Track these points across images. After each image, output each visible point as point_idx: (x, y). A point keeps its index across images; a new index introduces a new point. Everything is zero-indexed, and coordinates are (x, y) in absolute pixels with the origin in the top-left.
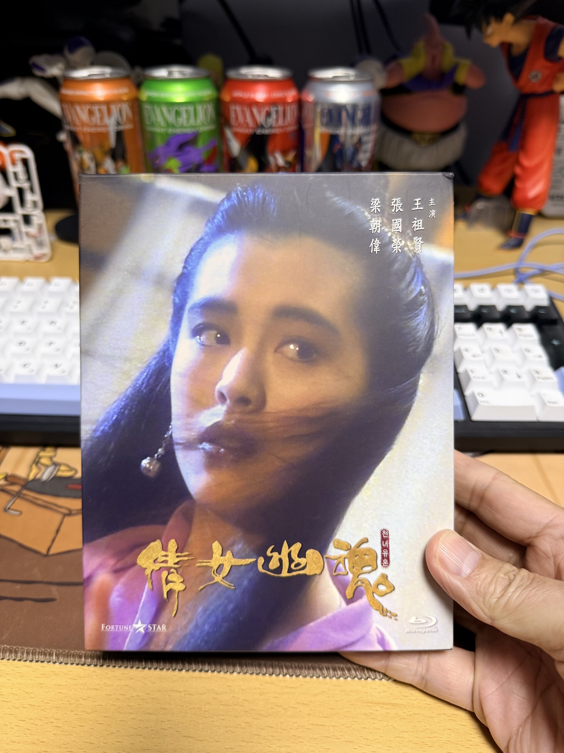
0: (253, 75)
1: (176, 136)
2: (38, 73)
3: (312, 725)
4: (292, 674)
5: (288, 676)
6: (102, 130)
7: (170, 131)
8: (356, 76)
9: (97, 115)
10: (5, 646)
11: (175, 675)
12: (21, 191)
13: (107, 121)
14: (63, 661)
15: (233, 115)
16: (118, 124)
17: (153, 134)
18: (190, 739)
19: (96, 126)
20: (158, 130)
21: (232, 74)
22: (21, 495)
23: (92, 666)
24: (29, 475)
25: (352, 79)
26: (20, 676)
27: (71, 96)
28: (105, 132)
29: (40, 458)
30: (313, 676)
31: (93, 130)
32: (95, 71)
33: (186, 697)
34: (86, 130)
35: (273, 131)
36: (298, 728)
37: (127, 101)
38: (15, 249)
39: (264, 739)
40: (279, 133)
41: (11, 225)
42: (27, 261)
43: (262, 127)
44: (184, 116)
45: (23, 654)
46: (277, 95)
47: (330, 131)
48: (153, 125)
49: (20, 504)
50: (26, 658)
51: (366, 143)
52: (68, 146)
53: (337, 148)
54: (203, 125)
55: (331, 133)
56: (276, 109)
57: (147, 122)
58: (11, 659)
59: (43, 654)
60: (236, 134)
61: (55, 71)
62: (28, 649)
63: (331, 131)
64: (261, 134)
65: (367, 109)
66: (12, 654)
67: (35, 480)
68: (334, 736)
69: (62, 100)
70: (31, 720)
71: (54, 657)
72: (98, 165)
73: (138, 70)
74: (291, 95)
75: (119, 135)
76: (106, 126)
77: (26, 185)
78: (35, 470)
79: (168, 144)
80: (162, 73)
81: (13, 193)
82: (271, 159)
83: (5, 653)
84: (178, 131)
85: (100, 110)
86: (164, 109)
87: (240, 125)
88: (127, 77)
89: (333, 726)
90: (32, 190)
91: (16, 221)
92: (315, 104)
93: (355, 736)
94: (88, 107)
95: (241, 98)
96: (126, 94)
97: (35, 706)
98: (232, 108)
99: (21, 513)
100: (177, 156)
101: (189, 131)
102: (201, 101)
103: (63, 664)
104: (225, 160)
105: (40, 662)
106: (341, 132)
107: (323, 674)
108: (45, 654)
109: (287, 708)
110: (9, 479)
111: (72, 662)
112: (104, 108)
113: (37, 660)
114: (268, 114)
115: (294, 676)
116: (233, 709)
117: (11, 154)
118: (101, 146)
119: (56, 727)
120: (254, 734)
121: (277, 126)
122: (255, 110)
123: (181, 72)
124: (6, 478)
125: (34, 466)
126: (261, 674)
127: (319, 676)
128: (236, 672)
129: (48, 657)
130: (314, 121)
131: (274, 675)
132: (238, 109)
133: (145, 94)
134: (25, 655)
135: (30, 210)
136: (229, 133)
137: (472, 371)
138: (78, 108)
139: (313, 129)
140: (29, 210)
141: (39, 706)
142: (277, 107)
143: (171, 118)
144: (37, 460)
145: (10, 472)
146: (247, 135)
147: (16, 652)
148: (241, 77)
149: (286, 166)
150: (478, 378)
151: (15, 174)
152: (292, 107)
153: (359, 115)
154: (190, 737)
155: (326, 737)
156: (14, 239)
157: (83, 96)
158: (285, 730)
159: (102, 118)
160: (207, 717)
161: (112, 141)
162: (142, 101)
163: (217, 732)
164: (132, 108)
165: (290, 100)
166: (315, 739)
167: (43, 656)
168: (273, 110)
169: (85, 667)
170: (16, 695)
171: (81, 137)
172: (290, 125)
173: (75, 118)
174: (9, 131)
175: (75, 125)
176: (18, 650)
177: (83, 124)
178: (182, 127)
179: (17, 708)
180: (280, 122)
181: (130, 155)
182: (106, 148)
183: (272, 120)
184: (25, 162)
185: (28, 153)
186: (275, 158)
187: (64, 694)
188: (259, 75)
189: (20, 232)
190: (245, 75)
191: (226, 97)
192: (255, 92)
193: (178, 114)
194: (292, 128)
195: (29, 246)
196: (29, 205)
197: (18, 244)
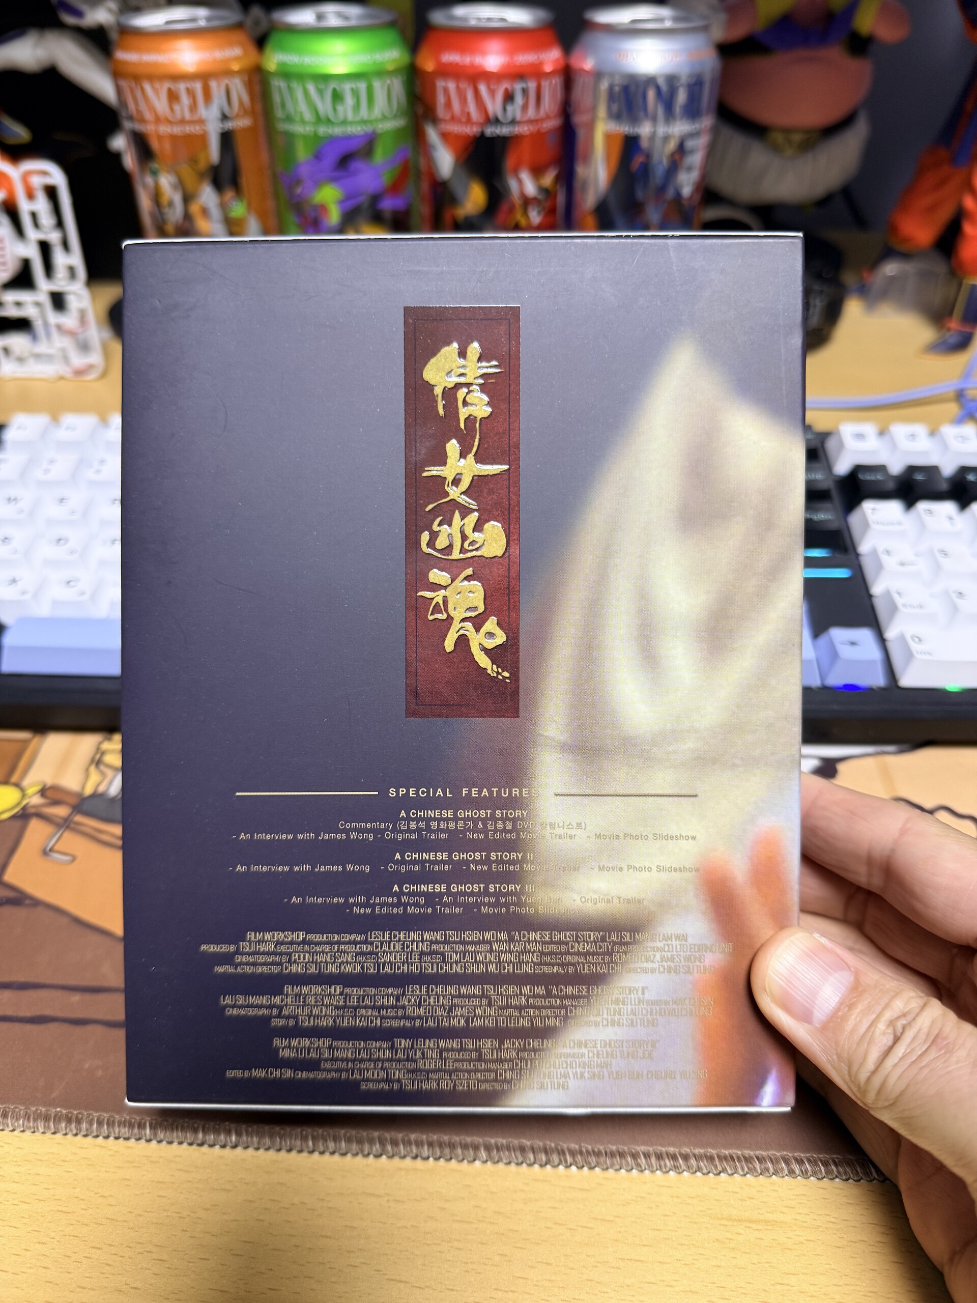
0: (479, 19)
1: (333, 141)
2: (70, 20)
3: (623, 1259)
4: (581, 1164)
5: (574, 1168)
6: (195, 129)
7: (323, 130)
8: (676, 19)
9: (185, 100)
10: (58, 1109)
11: (367, 1165)
12: (45, 248)
13: (203, 112)
14: (164, 1137)
15: (441, 99)
16: (224, 117)
17: (290, 137)
18: (402, 1285)
19: (183, 122)
20: (298, 129)
21: (438, 17)
22: (72, 825)
23: (217, 1147)
24: (83, 787)
25: (668, 24)
26: (89, 1165)
27: (134, 64)
28: (201, 132)
29: (103, 753)
30: (621, 1169)
31: (177, 130)
32: (179, 13)
33: (390, 1207)
34: (164, 129)
35: (517, 130)
36: (596, 1267)
37: (238, 72)
38: (38, 357)
39: (535, 1285)
40: (528, 133)
41: (30, 312)
42: (62, 378)
43: (497, 121)
44: (349, 101)
45: (91, 1124)
46: (525, 58)
47: (625, 129)
48: (289, 119)
49: (70, 841)
50: (97, 1131)
51: (692, 152)
52: (129, 161)
53: (638, 161)
54: (384, 118)
55: (626, 133)
56: (524, 85)
57: (279, 113)
58: (70, 1133)
59: (127, 1124)
60: (445, 136)
61: (100, 16)
62: (100, 1115)
63: (627, 129)
64: (494, 135)
65: (695, 87)
66: (70, 1124)
67: (95, 796)
68: (663, 1281)
69: (117, 73)
70: (112, 1248)
71: (148, 1131)
72: (187, 199)
73: (256, 11)
74: (551, 58)
75: (227, 138)
76: (201, 122)
77: (54, 237)
78: (94, 777)
79: (318, 156)
80: (304, 16)
81: (32, 253)
82: (513, 184)
83: (59, 1121)
84: (337, 131)
85: (191, 93)
86: (311, 88)
87: (453, 119)
88: (239, 26)
89: (660, 1262)
90: (65, 245)
91: (38, 304)
92: (598, 75)
93: (702, 1281)
94: (167, 85)
95: (457, 64)
96: (237, 59)
97: (117, 1221)
98: (440, 84)
99: (74, 858)
100: (334, 180)
101: (356, 130)
102: (381, 73)
103: (164, 1142)
104: (425, 186)
105: (122, 1139)
106: (645, 130)
107: (639, 1165)
108: (131, 1126)
109: (576, 1228)
110: (49, 793)
111: (180, 1140)
112: (198, 86)
113: (117, 1135)
114: (509, 97)
115: (586, 1169)
116: (476, 1228)
117: (25, 177)
118: (193, 161)
119: (157, 1260)
120: (517, 1277)
121: (525, 119)
122: (483, 88)
123: (340, 15)
124: (43, 792)
125: (92, 768)
126: (524, 1165)
127: (632, 1169)
128: (479, 1160)
129: (136, 1130)
130: (594, 109)
131: (548, 1167)
132: (451, 86)
133: (273, 60)
134: (95, 1126)
135: (62, 283)
136: (432, 135)
137: (899, 593)
138: (147, 87)
139: (591, 126)
140: (60, 283)
141: (125, 1221)
142: (526, 83)
143: (324, 106)
144: (98, 756)
145: (49, 782)
146: (469, 136)
147: (79, 1122)
148: (457, 24)
149: (540, 197)
150: (911, 606)
151: (34, 215)
152: (554, 82)
153: (682, 97)
154: (401, 1281)
155: (648, 1283)
156: (35, 338)
157: (156, 64)
158: (572, 1269)
159: (193, 107)
160: (429, 1245)
161: (214, 152)
162: (269, 72)
163: (449, 1272)
164: (249, 86)
165: (548, 68)
166: (628, 1286)
167: (127, 1129)
168: (518, 87)
169: (205, 1149)
170: (81, 1200)
171: (155, 144)
172: (548, 117)
173: (143, 107)
174: (20, 133)
175: (143, 120)
176: (82, 1118)
177: (158, 120)
178: (344, 122)
179: (86, 1225)
180: (531, 113)
181: (248, 178)
182: (202, 165)
183: (515, 110)
184: (51, 192)
185: (57, 176)
186: (520, 182)
187: (169, 1199)
188: (489, 19)
189: (46, 324)
190: (465, 19)
191: (429, 66)
192: (484, 53)
193: (337, 97)
194: (553, 123)
195: (63, 351)
196: (61, 272)
197: (42, 348)
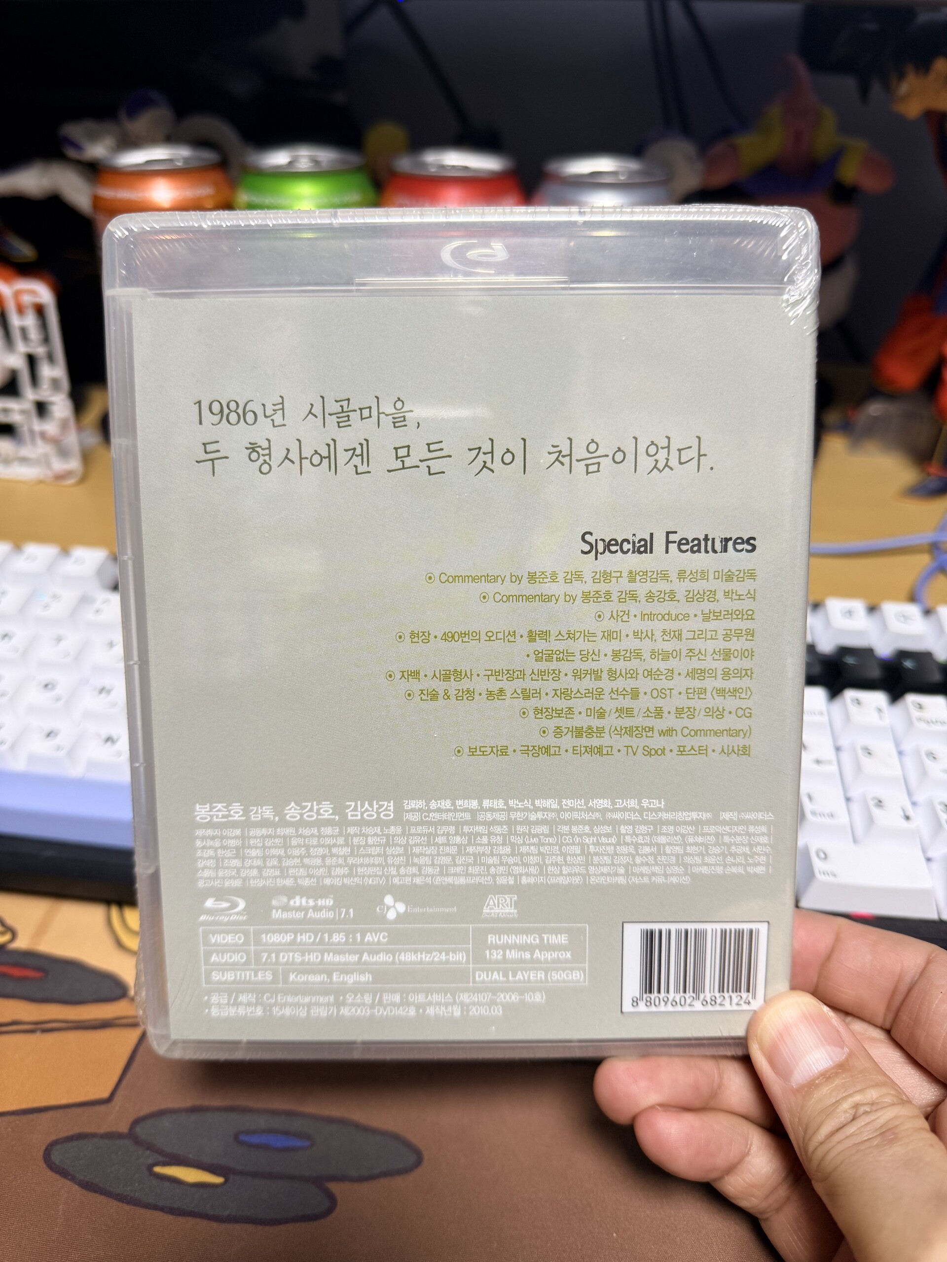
0: (443, 167)
2: (73, 154)
8: (633, 173)
12: (32, 360)
21: (404, 164)
25: (623, 178)
27: (109, 200)
32: (159, 153)
38: (24, 460)
41: (15, 418)
42: (41, 482)
61: (97, 150)
69: (96, 206)
77: (40, 351)
80: (279, 158)
81: (19, 363)
88: (216, 167)
90: (51, 358)
91: (23, 412)
117: (17, 294)
123: (312, 159)
135: (47, 393)
137: (809, 797)
140: (45, 393)
148: (422, 171)
151: (24, 331)
156: (19, 442)
174: (25, 250)
184: (40, 310)
185: (45, 295)
188: (452, 167)
189: (32, 432)
190: (426, 167)
195: (46, 456)
196: (45, 385)
197: (26, 451)
